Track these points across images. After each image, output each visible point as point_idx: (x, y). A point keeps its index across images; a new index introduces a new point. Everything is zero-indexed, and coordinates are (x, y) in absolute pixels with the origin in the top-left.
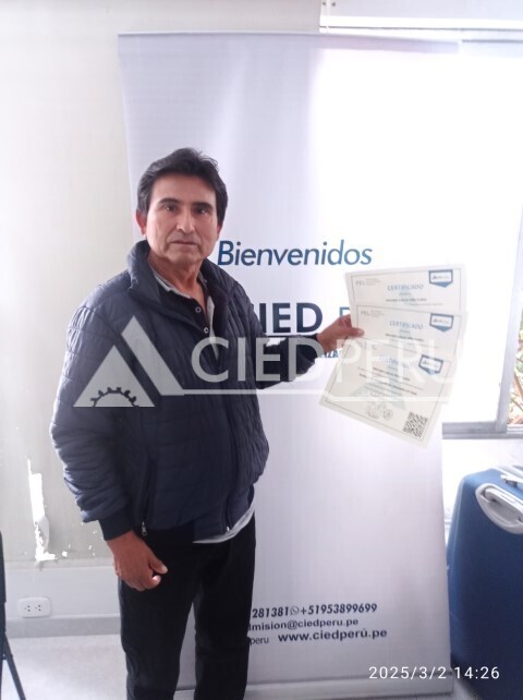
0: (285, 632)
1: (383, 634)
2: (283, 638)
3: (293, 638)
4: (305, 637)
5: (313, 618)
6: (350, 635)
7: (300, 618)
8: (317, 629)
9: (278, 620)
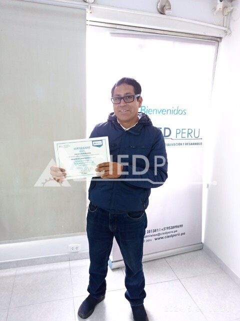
0: (157, 237)
1: (184, 234)
2: (156, 239)
3: (159, 239)
4: (162, 238)
5: (165, 232)
6: (175, 235)
7: (161, 232)
8: (166, 235)
9: (155, 233)
